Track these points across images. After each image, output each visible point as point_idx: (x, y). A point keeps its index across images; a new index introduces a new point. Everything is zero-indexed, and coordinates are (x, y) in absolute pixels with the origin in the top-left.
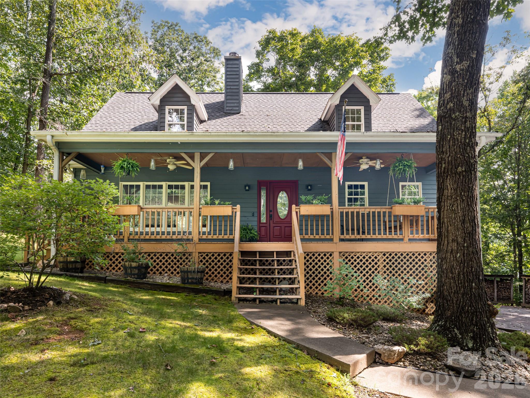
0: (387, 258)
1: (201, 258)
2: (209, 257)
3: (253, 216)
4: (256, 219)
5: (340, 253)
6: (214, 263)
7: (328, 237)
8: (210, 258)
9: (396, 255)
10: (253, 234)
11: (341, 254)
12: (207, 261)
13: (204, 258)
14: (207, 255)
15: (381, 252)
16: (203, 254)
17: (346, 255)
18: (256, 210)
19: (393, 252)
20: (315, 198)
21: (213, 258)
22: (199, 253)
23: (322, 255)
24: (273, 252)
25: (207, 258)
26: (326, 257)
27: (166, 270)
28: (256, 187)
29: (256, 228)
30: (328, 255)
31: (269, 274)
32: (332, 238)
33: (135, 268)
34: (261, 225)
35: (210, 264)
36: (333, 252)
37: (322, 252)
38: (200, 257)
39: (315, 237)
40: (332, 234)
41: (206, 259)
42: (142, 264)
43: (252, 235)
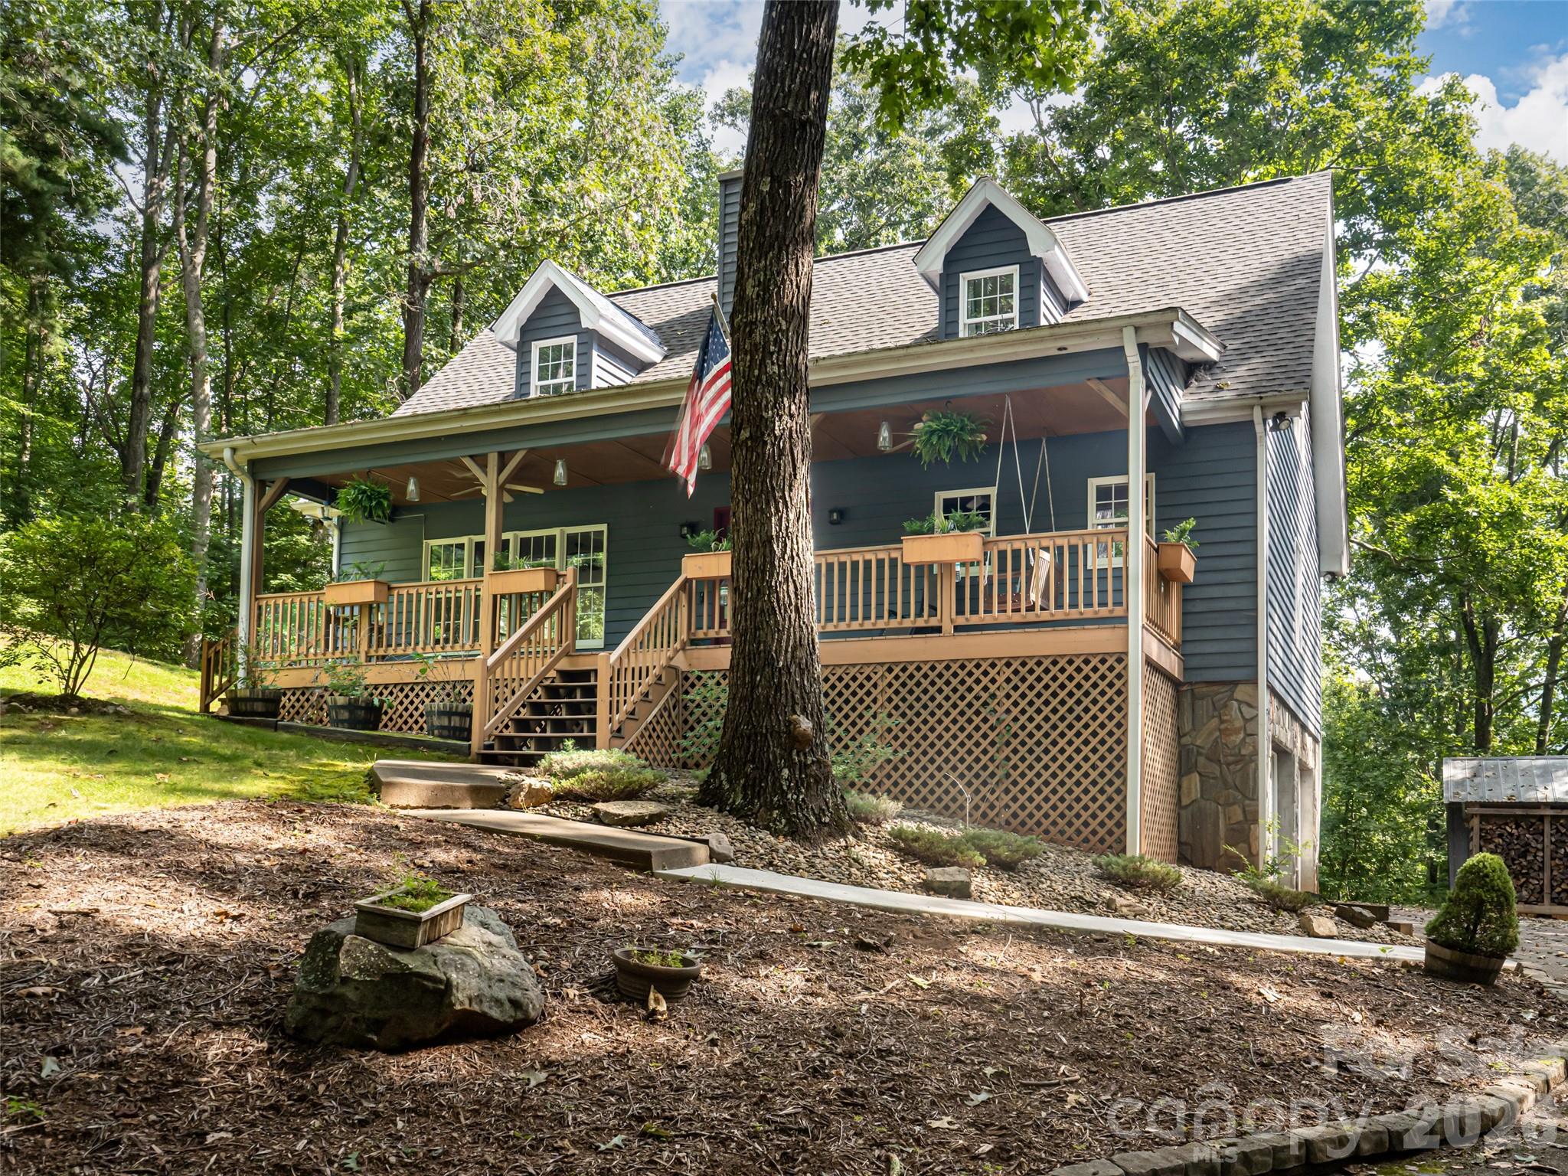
0: (897, 677)
9: (918, 669)
15: (882, 664)
19: (912, 663)
33: (343, 707)
42: (357, 700)
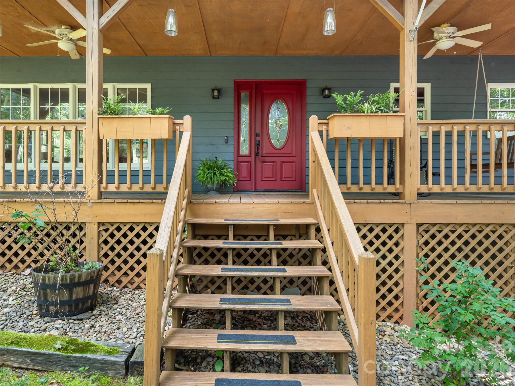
1: (105, 235)
2: (122, 232)
3: (227, 143)
4: (231, 148)
5: (419, 225)
6: (135, 246)
7: (391, 189)
8: (125, 236)
10: (227, 176)
11: (421, 229)
12: (119, 242)
13: (112, 236)
14: (119, 229)
16: (109, 226)
17: (433, 230)
18: (231, 132)
20: (365, 100)
21: (131, 235)
22: (100, 224)
23: (377, 230)
24: (268, 226)
25: (118, 235)
26: (387, 234)
27: (29, 260)
28: (231, 92)
29: (231, 165)
30: (390, 231)
31: (262, 291)
32: (401, 190)
34: (241, 159)
35: (125, 249)
36: (403, 224)
37: (378, 225)
38: (103, 233)
39: (361, 189)
40: (402, 182)
41: (116, 238)
43: (223, 178)
